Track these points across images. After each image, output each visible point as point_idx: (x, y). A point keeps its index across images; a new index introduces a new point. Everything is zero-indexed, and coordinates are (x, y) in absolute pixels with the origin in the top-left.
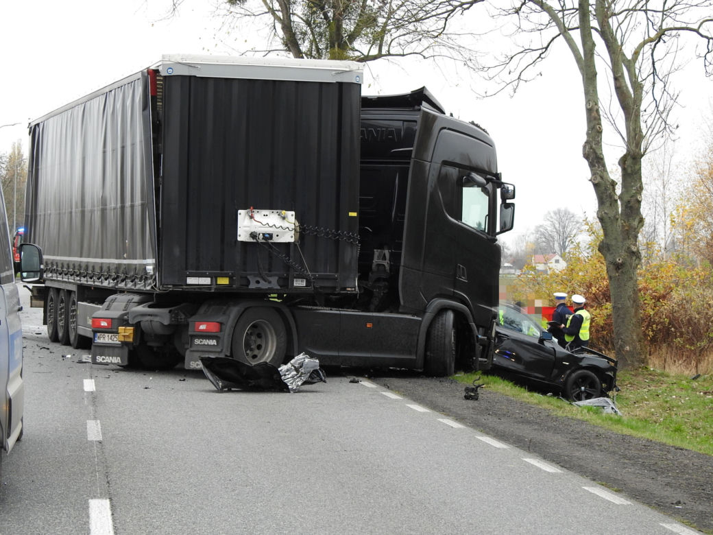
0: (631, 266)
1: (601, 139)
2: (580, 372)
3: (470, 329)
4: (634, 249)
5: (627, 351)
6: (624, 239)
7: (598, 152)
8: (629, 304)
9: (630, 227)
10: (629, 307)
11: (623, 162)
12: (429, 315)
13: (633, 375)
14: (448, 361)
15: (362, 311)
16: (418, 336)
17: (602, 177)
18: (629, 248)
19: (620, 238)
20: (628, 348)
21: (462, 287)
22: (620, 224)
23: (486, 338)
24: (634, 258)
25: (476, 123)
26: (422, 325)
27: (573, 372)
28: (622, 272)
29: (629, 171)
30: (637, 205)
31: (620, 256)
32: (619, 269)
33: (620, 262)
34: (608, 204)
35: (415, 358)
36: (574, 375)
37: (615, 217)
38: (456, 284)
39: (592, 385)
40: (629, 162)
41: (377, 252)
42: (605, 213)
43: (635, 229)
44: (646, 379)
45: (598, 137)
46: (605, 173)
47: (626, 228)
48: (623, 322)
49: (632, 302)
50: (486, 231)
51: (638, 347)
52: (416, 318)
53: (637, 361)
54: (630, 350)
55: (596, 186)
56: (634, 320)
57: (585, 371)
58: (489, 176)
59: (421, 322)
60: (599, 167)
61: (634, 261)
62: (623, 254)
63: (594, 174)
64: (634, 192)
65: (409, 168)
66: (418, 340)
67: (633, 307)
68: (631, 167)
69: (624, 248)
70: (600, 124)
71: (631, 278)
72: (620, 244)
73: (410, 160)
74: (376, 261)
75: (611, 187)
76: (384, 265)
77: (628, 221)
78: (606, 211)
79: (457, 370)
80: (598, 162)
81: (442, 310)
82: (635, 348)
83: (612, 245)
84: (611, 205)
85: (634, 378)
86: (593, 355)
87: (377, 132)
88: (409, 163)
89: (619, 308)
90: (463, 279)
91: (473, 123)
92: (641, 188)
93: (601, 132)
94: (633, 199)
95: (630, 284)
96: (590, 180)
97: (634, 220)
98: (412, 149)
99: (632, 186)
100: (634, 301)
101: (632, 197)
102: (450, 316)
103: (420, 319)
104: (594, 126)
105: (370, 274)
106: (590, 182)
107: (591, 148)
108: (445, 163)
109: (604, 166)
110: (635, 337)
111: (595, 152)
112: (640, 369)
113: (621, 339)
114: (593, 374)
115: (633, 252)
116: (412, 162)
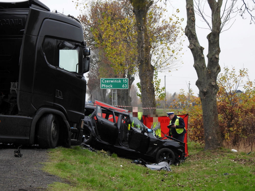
0: (212, 93)
1: (195, 24)
2: (163, 149)
3: (65, 124)
4: (213, 84)
5: (210, 139)
6: (208, 79)
7: (193, 32)
8: (211, 113)
9: (212, 72)
10: (211, 115)
11: (209, 37)
12: (37, 117)
13: (212, 152)
14: (49, 140)
15: (5, 114)
16: (30, 127)
17: (195, 45)
18: (210, 83)
19: (206, 78)
20: (210, 138)
21: (59, 101)
22: (206, 71)
23: (77, 128)
24: (214, 89)
25: (71, 15)
26: (33, 121)
27: (160, 149)
28: (207, 96)
29: (212, 42)
30: (216, 60)
31: (205, 88)
32: (206, 95)
33: (205, 91)
34: (198, 60)
35: (29, 138)
36: (160, 151)
37: (202, 66)
38: (55, 100)
39: (171, 156)
40: (211, 37)
41: (12, 84)
42: (197, 65)
43: (215, 73)
44: (219, 154)
45: (193, 24)
46: (197, 43)
47: (210, 73)
48: (208, 123)
49: (213, 113)
50: (77, 72)
51: (216, 137)
52: (29, 118)
53: (215, 144)
54: (212, 139)
55: (192, 50)
56: (214, 123)
57: (166, 149)
58: (77, 44)
59: (32, 120)
60: (193, 40)
61: (214, 91)
62: (207, 86)
63: (191, 44)
64: (214, 53)
65: (22, 39)
66: (30, 129)
67: (213, 116)
68: (213, 40)
69: (208, 84)
70: (194, 17)
71: (212, 100)
72: (206, 81)
73: (23, 35)
74: (12, 88)
75: (200, 51)
76: (15, 90)
77: (211, 68)
78: (198, 64)
79: (58, 145)
80: (193, 37)
81: (46, 114)
82: (214, 137)
83: (202, 82)
84: (200, 60)
85: (212, 153)
86: (171, 140)
87: (14, 21)
88: (22, 37)
89: (205, 116)
90: (60, 97)
91: (69, 16)
92: (219, 51)
93: (194, 21)
94: (214, 57)
95: (212, 103)
96: (189, 47)
97: (214, 68)
98: (24, 30)
99: (213, 50)
100: (214, 112)
101: (213, 56)
102: (51, 117)
103: (32, 118)
104: (190, 18)
105: (9, 95)
106: (189, 48)
107: (189, 29)
108: (47, 36)
109: (196, 39)
110: (214, 132)
111: (191, 32)
112: (217, 149)
113: (207, 133)
114: (171, 150)
115: (213, 86)
116: (24, 36)
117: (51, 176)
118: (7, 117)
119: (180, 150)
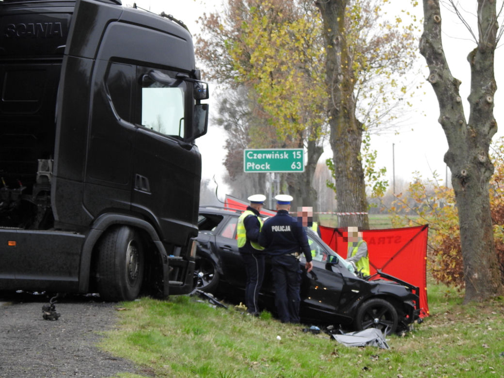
0: (479, 179)
1: (440, 31)
2: (372, 301)
3: (155, 248)
4: (482, 159)
5: (475, 279)
6: (470, 148)
7: (436, 46)
8: (477, 223)
9: (478, 133)
10: (477, 228)
11: (472, 57)
12: (94, 233)
13: (481, 307)
14: (120, 284)
15: (27, 228)
16: (81, 255)
17: (440, 76)
18: (475, 158)
19: (465, 147)
20: (476, 276)
21: (144, 199)
22: (466, 131)
23: (181, 258)
24: (483, 170)
25: (167, 13)
26: (86, 243)
28: (469, 187)
29: (478, 67)
30: (486, 108)
31: (465, 168)
32: (465, 183)
33: (465, 174)
34: (449, 107)
35: (77, 280)
36: (364, 305)
37: (458, 122)
38: (134, 196)
39: (389, 316)
40: (476, 58)
41: (41, 162)
42: (447, 118)
43: (485, 135)
44: (495, 311)
45: (436, 29)
46: (445, 71)
47: (474, 135)
48: (470, 245)
49: (481, 222)
50: (182, 136)
51: (490, 274)
52: (78, 235)
53: (488, 290)
54: (479, 278)
55: (435, 86)
56: (484, 243)
57: (379, 300)
58: (181, 75)
59: (84, 239)
60: (437, 64)
61: (483, 174)
62: (469, 165)
63: (432, 72)
64: (483, 92)
65: (60, 66)
66: (80, 260)
67: (482, 227)
68: (480, 63)
69: (470, 158)
70: (439, 14)
71: (479, 193)
72: (466, 154)
73: (62, 57)
74: (40, 172)
75: (453, 87)
76: (46, 177)
77: (477, 125)
78: (447, 116)
79: (142, 294)
80: (436, 58)
81: (114, 227)
82: (484, 275)
83: (457, 155)
84: (452, 108)
85: (480, 310)
86: (390, 282)
87: (44, 26)
88: (61, 61)
89: (466, 229)
90: (145, 191)
91: (163, 15)
92: (493, 88)
93: (440, 23)
94: (482, 101)
95: (479, 200)
96: (428, 80)
97: (484, 125)
98: (64, 46)
99: (481, 86)
100: (484, 221)
101: (481, 98)
102: (125, 233)
103: (83, 236)
104: (431, 16)
105: (34, 187)
106: (428, 82)
107: (427, 42)
108: (115, 60)
109: (444, 62)
110: (485, 263)
111: (431, 47)
112: (492, 300)
113: (470, 265)
114: (388, 304)
115: (481, 164)
116: (65, 59)
117: (114, 359)
118: (30, 234)
119: (409, 302)
